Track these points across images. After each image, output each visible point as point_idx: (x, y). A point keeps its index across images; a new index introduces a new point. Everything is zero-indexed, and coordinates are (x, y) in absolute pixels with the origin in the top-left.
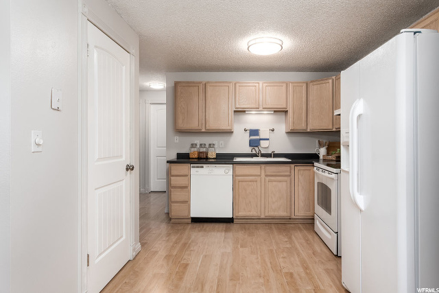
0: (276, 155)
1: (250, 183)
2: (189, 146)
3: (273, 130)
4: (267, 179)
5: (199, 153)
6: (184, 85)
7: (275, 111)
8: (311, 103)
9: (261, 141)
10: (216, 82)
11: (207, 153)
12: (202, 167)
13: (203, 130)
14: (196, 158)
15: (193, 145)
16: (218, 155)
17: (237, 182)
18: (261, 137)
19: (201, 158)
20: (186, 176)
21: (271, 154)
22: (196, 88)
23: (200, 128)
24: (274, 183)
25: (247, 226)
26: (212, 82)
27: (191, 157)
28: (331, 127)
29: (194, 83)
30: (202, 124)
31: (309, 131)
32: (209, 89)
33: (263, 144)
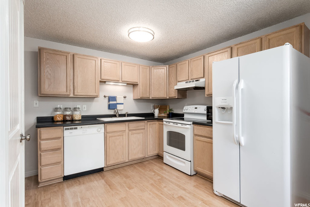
0: (129, 115)
1: (118, 137)
2: (51, 110)
3: (125, 97)
4: (130, 133)
5: (65, 116)
6: (51, 52)
7: (128, 84)
8: (153, 81)
9: (118, 105)
10: (84, 55)
11: (72, 116)
12: (76, 128)
13: (72, 95)
14: (61, 121)
15: (56, 109)
16: (83, 117)
17: (108, 138)
18: (118, 102)
19: (67, 121)
20: (59, 138)
21: (125, 114)
22: (64, 58)
23: (68, 94)
24: (135, 135)
25: (116, 170)
26: (80, 55)
27: (55, 120)
28: (166, 96)
29: (61, 52)
30: (70, 90)
31: (151, 98)
32: (77, 59)
33: (119, 107)
